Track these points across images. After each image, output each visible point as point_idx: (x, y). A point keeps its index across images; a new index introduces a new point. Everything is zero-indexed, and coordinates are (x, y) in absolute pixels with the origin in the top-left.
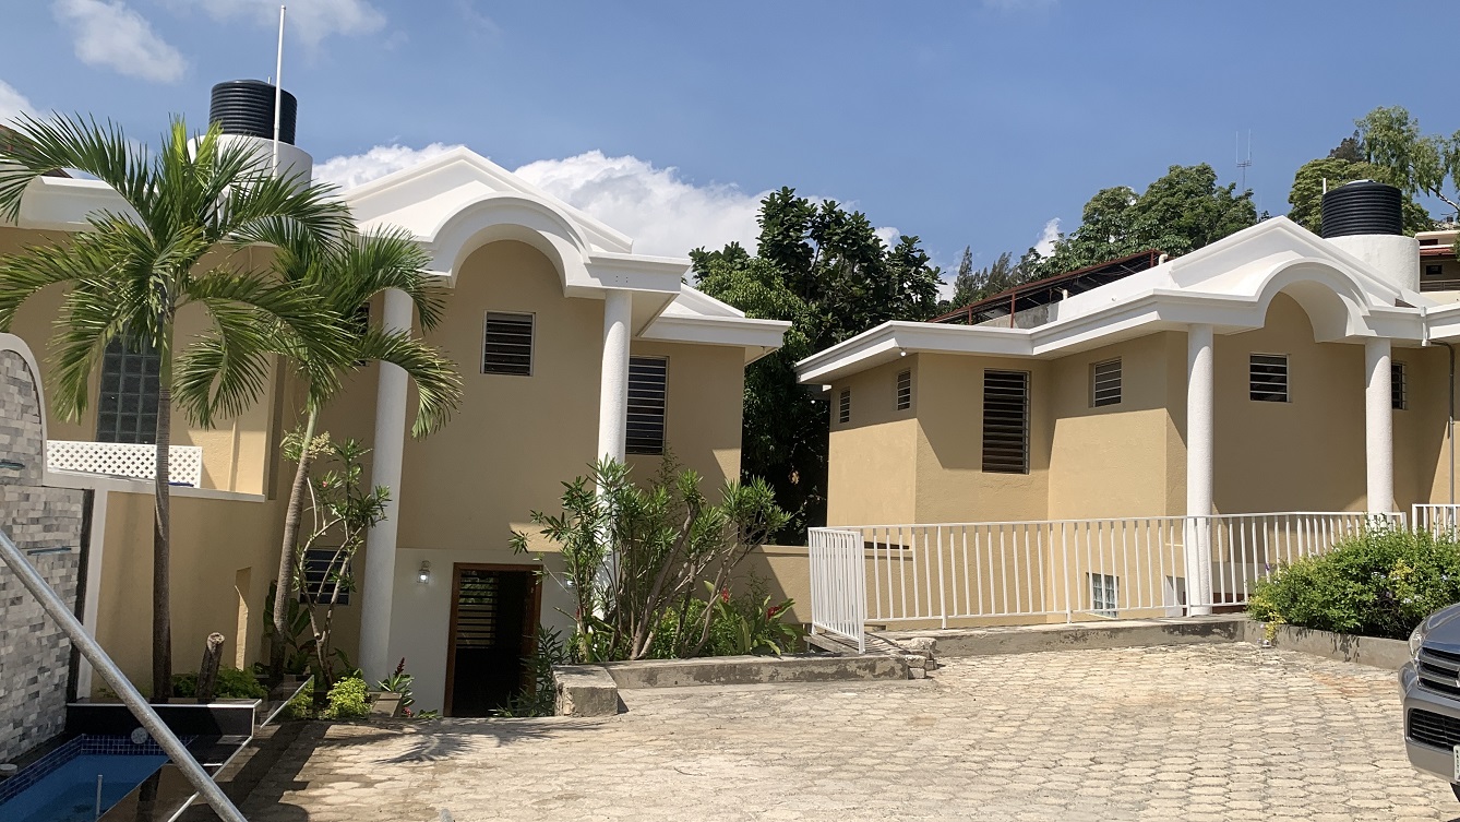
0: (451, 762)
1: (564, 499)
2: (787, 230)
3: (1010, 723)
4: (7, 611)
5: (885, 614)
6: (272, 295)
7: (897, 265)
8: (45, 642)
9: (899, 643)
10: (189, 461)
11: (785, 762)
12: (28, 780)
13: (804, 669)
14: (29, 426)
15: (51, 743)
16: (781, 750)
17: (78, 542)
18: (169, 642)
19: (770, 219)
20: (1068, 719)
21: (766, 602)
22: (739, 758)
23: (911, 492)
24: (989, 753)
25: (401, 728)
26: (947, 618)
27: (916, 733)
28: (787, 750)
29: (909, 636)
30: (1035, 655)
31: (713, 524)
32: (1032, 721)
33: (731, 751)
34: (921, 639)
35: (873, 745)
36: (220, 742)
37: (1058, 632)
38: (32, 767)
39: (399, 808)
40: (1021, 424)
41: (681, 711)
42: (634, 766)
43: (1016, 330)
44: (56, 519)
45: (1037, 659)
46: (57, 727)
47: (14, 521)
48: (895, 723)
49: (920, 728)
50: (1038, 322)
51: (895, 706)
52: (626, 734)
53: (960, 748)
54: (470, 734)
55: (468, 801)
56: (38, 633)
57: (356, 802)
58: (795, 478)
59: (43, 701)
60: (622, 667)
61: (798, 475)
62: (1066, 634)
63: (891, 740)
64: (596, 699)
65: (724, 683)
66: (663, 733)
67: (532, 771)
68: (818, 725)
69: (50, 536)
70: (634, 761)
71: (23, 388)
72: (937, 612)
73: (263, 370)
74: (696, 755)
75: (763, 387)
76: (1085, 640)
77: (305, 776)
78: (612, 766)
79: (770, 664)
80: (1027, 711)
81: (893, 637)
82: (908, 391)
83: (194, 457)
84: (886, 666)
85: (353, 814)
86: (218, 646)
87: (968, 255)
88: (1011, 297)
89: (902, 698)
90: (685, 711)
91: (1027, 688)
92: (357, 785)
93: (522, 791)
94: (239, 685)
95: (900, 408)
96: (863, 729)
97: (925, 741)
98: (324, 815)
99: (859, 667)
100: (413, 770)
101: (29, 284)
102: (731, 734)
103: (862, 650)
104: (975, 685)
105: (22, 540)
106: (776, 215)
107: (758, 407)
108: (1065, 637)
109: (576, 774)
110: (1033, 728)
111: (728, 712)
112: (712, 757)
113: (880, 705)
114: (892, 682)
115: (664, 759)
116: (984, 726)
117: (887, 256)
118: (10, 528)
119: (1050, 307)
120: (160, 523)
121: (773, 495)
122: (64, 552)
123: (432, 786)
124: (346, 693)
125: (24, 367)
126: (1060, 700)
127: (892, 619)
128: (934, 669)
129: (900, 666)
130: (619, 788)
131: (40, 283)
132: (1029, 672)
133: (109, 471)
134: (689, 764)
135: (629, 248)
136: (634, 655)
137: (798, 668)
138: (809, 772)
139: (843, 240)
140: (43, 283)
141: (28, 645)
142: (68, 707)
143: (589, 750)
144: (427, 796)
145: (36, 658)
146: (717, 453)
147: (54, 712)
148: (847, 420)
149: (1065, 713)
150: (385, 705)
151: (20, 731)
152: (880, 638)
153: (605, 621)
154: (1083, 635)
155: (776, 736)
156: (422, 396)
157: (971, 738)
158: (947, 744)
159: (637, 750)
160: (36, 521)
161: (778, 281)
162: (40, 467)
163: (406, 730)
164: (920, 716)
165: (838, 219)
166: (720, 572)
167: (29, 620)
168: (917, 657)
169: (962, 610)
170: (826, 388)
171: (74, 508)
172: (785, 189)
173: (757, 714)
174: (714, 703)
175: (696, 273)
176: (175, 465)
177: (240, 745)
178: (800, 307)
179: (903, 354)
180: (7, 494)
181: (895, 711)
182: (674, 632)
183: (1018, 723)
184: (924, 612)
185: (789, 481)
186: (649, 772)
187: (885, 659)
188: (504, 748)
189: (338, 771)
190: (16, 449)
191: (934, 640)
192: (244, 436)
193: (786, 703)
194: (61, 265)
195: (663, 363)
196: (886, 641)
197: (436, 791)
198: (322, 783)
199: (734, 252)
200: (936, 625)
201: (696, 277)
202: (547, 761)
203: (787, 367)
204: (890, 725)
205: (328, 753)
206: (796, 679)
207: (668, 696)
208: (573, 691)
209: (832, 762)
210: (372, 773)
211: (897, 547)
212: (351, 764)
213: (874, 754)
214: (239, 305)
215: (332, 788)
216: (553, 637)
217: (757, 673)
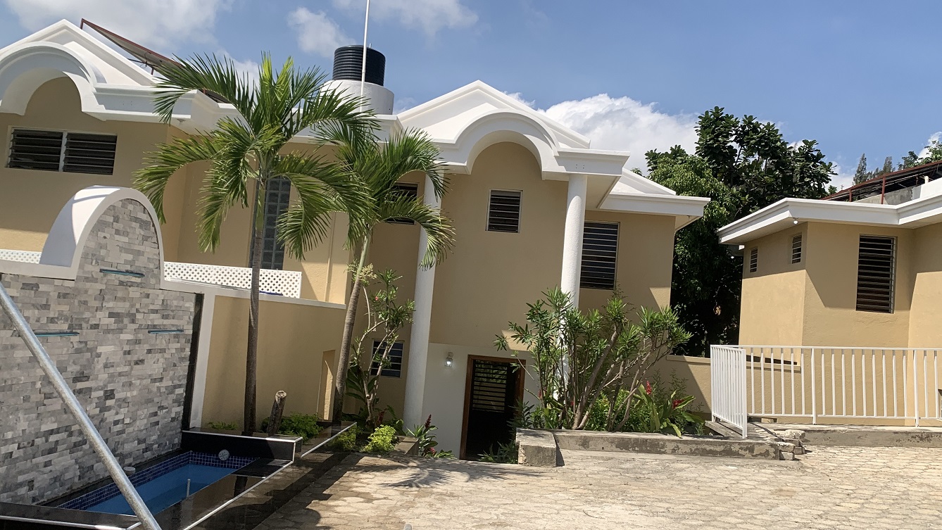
0: (430, 490)
1: (528, 315)
2: (717, 136)
3: (855, 501)
4: (132, 369)
5: (778, 410)
6: (326, 171)
7: (799, 161)
8: (163, 390)
9: (777, 432)
10: (294, 281)
11: (669, 515)
12: (145, 478)
13: (699, 447)
14: (148, 249)
15: (169, 455)
16: (667, 505)
17: (191, 327)
18: (255, 395)
19: (704, 129)
20: (905, 502)
21: (672, 396)
22: (633, 508)
23: (800, 325)
24: (833, 523)
25: (408, 463)
26: (816, 416)
27: (776, 502)
28: (672, 506)
29: (784, 428)
30: (887, 449)
31: (633, 338)
32: (875, 500)
33: (629, 502)
34: (793, 431)
35: (740, 507)
36: (270, 464)
37: (907, 433)
38: (148, 470)
39: (381, 520)
40: (888, 276)
41: (602, 469)
42: (555, 506)
43: (886, 206)
44: (173, 311)
45: (887, 452)
46: (174, 445)
47: (138, 311)
48: (762, 492)
49: (782, 498)
50: (903, 200)
51: (766, 479)
52: (558, 481)
53: (810, 517)
54: (451, 471)
55: (430, 520)
56: (158, 384)
57: (356, 512)
58: (718, 311)
59: (162, 428)
60: (565, 434)
61: (721, 309)
62: (914, 435)
63: (755, 505)
64: (541, 455)
65: (638, 452)
66: (584, 483)
67: (483, 502)
68: (701, 488)
69: (166, 322)
70: (556, 503)
71: (144, 224)
72: (809, 411)
73: (327, 222)
74: (602, 502)
75: (693, 246)
76: (929, 441)
77: (331, 490)
78: (538, 505)
79: (673, 441)
80: (871, 492)
81: (772, 428)
82: (799, 250)
83: (296, 278)
84: (763, 449)
85: (350, 521)
86: (282, 399)
87: (864, 159)
88: (881, 182)
89: (771, 474)
90: (605, 469)
91: (875, 474)
92: (362, 500)
93: (469, 516)
94: (300, 426)
95: (794, 262)
96: (736, 495)
97: (782, 508)
98: (330, 519)
99: (741, 449)
100: (403, 493)
101: (176, 163)
102: (635, 491)
103: (745, 435)
104: (832, 468)
105: (144, 323)
106: (709, 127)
107: (689, 260)
108: (913, 437)
109: (511, 508)
110: (875, 507)
111: (636, 473)
112: (614, 506)
113: (753, 478)
114: (766, 461)
115: (578, 504)
116: (834, 501)
117: (792, 155)
118: (134, 315)
119: (914, 189)
120: (252, 318)
121: (677, 319)
122: (178, 333)
123: (410, 505)
124: (382, 436)
125: (144, 211)
126: (901, 486)
127: (783, 414)
128: (802, 454)
129: (773, 449)
130: (538, 521)
131: (183, 162)
132: (879, 462)
133: (219, 283)
134: (595, 509)
135: (588, 146)
136: (575, 426)
137: (694, 445)
138: (684, 524)
139: (758, 143)
140: (184, 162)
141: (150, 392)
142: (183, 433)
143: (528, 491)
144: (404, 513)
145: (156, 400)
146: (653, 291)
147: (172, 435)
148: (755, 270)
149: (904, 497)
150: (405, 446)
151: (143, 446)
152: (762, 428)
153: (559, 401)
154: (928, 437)
155: (667, 494)
156: (429, 242)
157: (820, 509)
158: (799, 512)
159: (561, 494)
160: (156, 311)
161: (708, 172)
162: (158, 277)
163: (411, 464)
164: (784, 488)
165: (755, 128)
166: (638, 372)
167: (150, 376)
168: (787, 444)
169: (829, 411)
170: (741, 247)
171: (187, 305)
172: (716, 108)
173: (658, 476)
174: (628, 465)
175: (650, 168)
176: (263, 281)
177: (282, 467)
178: (723, 190)
179: (796, 222)
180: (131, 293)
181: (764, 483)
182: (607, 413)
183: (862, 501)
184: (798, 411)
185: (713, 313)
186: (564, 512)
187: (761, 444)
188: (470, 484)
189: (354, 489)
190: (137, 264)
191: (803, 432)
192: (335, 267)
193: (681, 470)
194: (195, 151)
195: (616, 226)
196: (766, 430)
197: (411, 510)
198: (340, 497)
199: (677, 152)
200: (809, 421)
201: (650, 170)
202: (494, 496)
203: (712, 232)
204: (758, 494)
205: (354, 476)
206: (692, 453)
207: (595, 457)
208: (525, 448)
209: (703, 518)
210: (375, 492)
211: (789, 363)
212: (364, 485)
213: (739, 515)
214: (310, 179)
215: (345, 501)
216: (529, 409)
217: (663, 447)
